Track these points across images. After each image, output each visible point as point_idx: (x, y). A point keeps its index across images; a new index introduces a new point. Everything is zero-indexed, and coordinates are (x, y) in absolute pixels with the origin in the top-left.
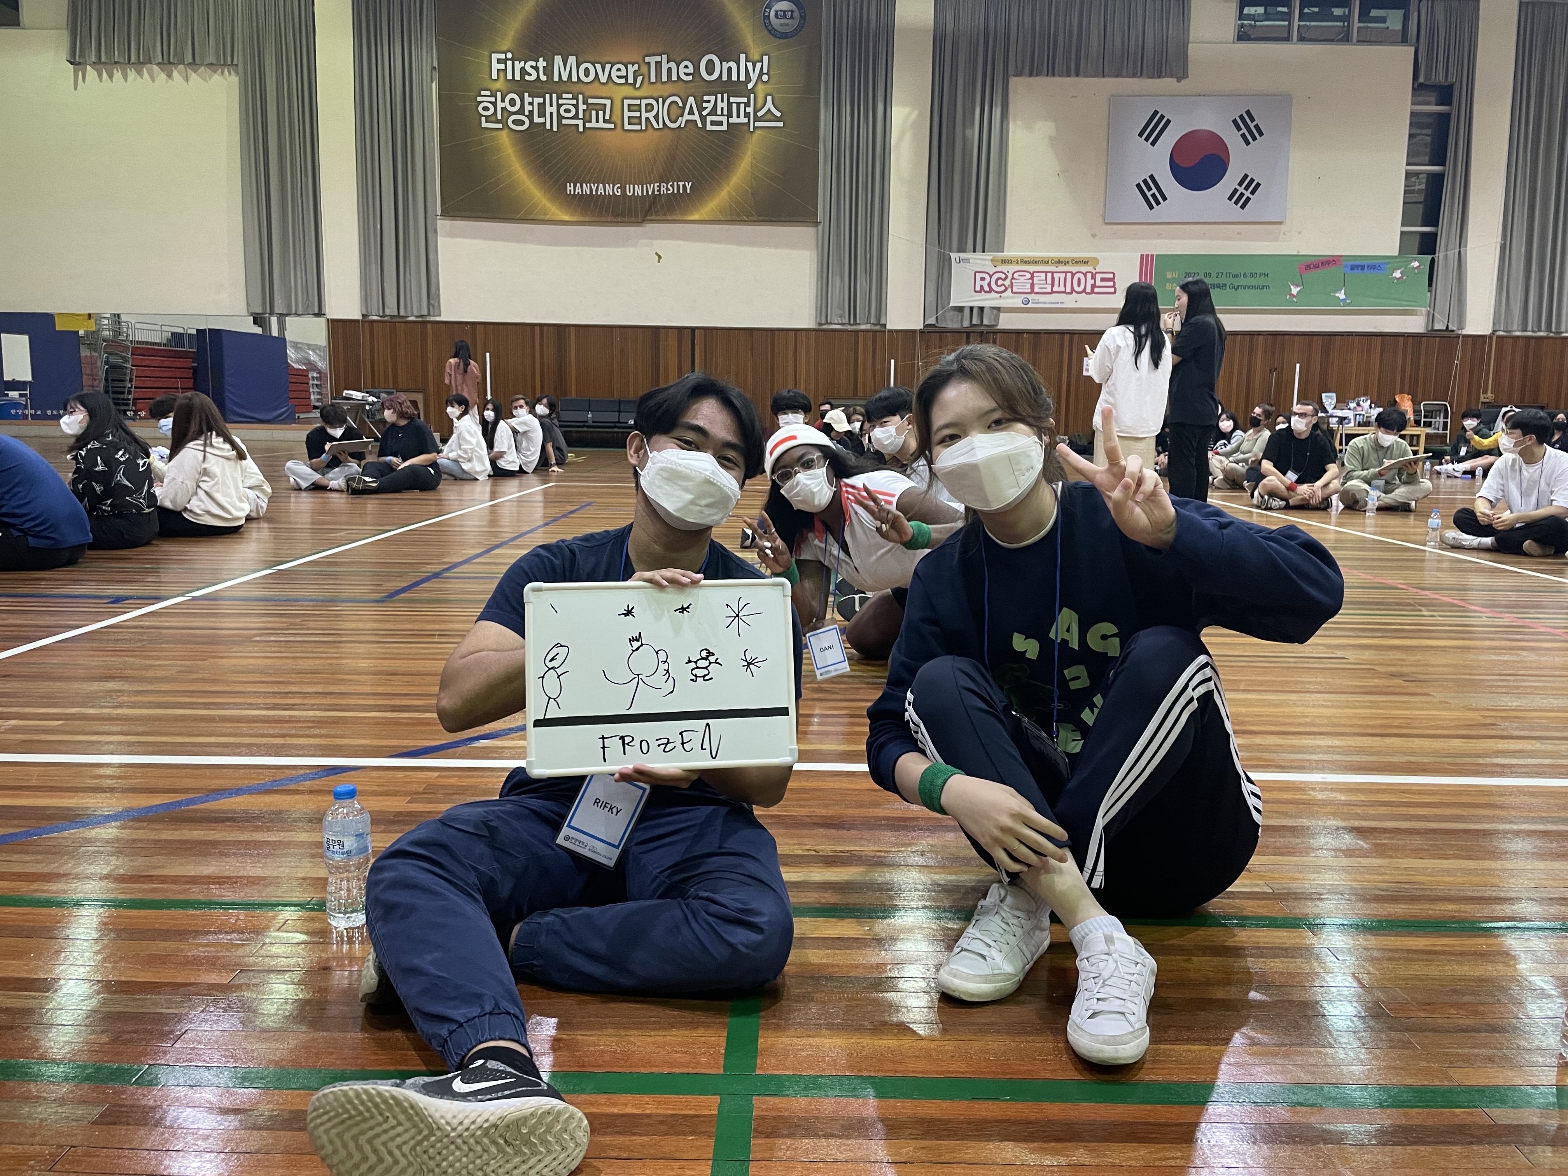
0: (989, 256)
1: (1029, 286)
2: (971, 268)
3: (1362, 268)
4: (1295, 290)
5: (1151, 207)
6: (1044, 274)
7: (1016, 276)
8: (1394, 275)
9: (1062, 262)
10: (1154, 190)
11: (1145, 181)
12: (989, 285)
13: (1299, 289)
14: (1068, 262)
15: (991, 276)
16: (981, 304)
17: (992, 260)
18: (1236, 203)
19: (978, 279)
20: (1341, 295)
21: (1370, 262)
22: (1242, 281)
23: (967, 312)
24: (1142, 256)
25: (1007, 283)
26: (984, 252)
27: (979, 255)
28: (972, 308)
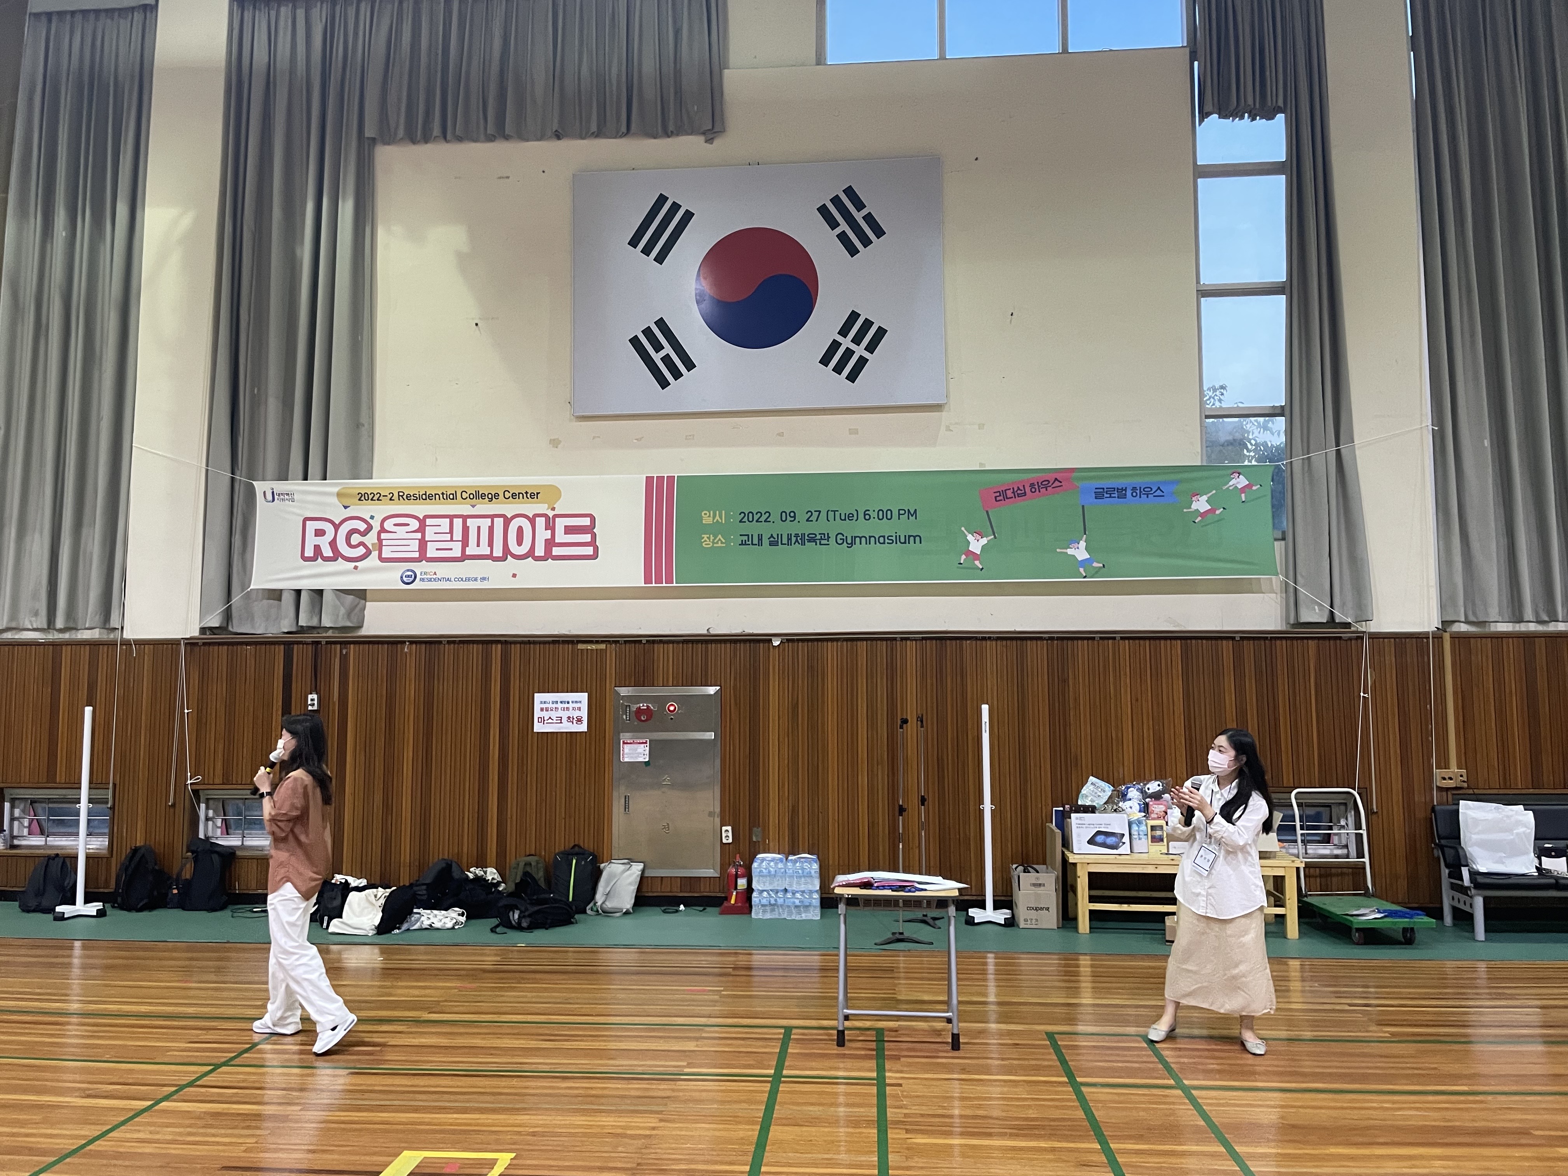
0: (332, 486)
1: (415, 545)
2: (295, 512)
3: (1121, 493)
4: (976, 545)
5: (664, 384)
6: (448, 520)
7: (388, 525)
8: (1194, 506)
9: (483, 496)
10: (668, 350)
11: (647, 332)
12: (333, 544)
13: (984, 541)
14: (496, 496)
15: (337, 527)
16: (316, 584)
17: (339, 495)
18: (838, 369)
19: (310, 532)
20: (1080, 552)
21: (1138, 481)
22: (861, 528)
23: (288, 600)
24: (649, 480)
25: (371, 539)
26: (325, 479)
27: (314, 485)
28: (298, 592)
